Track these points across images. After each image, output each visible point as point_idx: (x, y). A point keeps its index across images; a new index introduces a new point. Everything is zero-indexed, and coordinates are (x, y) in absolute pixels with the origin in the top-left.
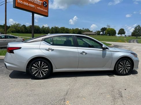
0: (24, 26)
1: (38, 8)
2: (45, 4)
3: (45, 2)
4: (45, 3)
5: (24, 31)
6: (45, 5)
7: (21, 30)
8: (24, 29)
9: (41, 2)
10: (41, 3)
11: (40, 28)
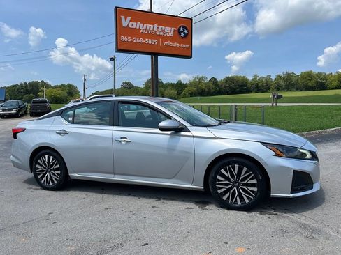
0: (214, 80)
1: (165, 43)
2: (182, 32)
3: (183, 27)
4: (182, 29)
5: (213, 91)
6: (182, 35)
7: (206, 90)
8: (212, 86)
9: (173, 29)
10: (172, 32)
11: (247, 80)
